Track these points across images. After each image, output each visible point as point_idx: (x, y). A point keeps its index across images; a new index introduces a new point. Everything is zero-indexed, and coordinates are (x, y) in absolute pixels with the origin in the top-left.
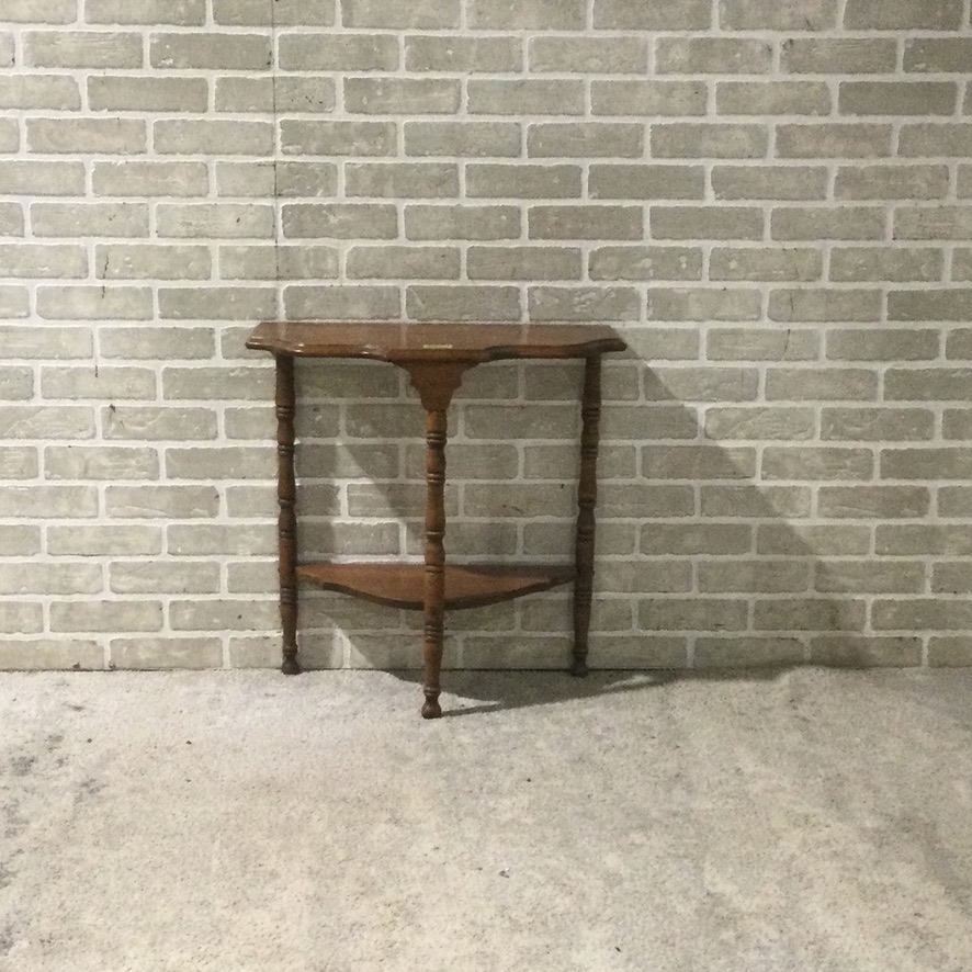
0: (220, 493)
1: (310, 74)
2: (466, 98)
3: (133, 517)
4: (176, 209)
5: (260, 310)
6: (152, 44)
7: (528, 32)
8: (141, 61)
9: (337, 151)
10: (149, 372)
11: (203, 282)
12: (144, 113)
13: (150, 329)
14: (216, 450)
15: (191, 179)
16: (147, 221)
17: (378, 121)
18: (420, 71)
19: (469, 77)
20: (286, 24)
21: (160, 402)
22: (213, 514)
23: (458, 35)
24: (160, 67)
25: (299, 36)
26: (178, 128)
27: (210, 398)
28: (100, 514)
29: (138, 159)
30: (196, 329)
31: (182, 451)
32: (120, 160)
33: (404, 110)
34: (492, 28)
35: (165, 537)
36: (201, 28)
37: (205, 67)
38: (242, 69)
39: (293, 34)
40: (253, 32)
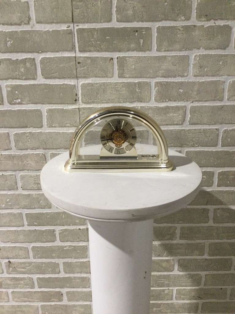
0: (63, 293)
2: (189, 116)
3: (24, 302)
4: (31, 176)
5: (78, 221)
6: (7, 91)
7: (230, 77)
8: (3, 101)
10: (25, 248)
11: (48, 209)
12: (7, 129)
13: (23, 230)
14: (60, 278)
15: (37, 162)
16: (16, 182)
18: (163, 102)
19: (192, 105)
20: (85, 77)
21: (32, 260)
22: (60, 300)
23: (186, 81)
24: (13, 104)
25: (92, 84)
26: (27, 136)
27: (55, 258)
28: (10, 300)
29: (7, 153)
30: (46, 230)
31: (43, 278)
34: (207, 75)
35: (40, 309)
36: (35, 81)
37: (39, 103)
38: (61, 104)
39: (89, 83)
40: (66, 83)
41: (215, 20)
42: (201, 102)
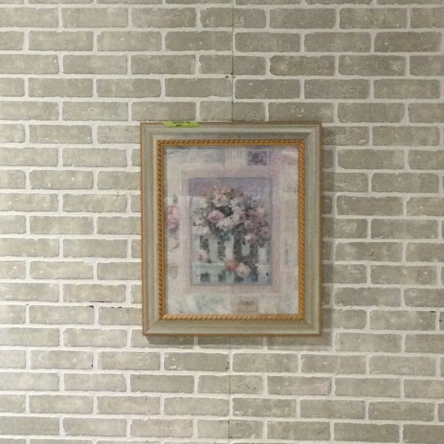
1: (249, 374)
2: (334, 387)
6: (165, 358)
7: (368, 353)
8: (159, 366)
9: (263, 414)
12: (159, 393)
15: (183, 428)
17: (286, 399)
18: (309, 372)
19: (336, 376)
20: (237, 348)
23: (330, 354)
24: (169, 370)
25: (243, 355)
26: (177, 401)
29: (155, 417)
32: (145, 418)
33: (300, 392)
34: (349, 351)
36: (192, 350)
37: (193, 370)
38: (213, 371)
39: (241, 353)
40: (219, 352)
41: (350, 305)
42: (345, 375)
